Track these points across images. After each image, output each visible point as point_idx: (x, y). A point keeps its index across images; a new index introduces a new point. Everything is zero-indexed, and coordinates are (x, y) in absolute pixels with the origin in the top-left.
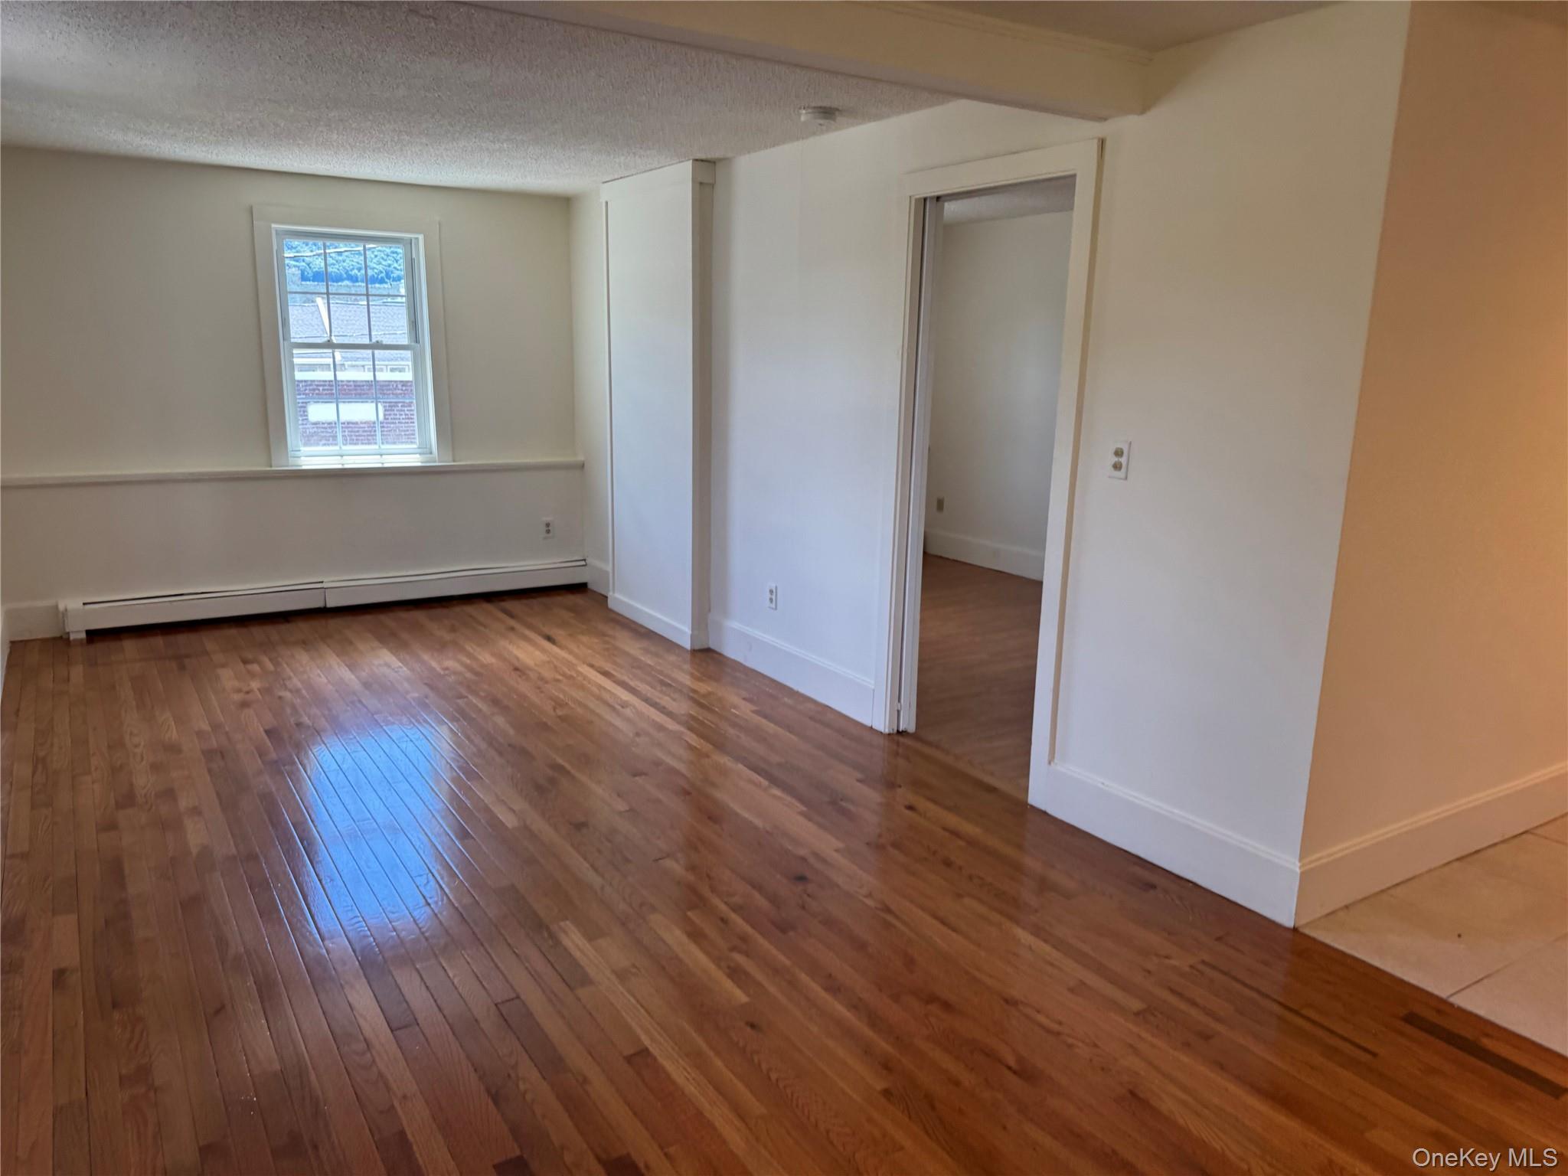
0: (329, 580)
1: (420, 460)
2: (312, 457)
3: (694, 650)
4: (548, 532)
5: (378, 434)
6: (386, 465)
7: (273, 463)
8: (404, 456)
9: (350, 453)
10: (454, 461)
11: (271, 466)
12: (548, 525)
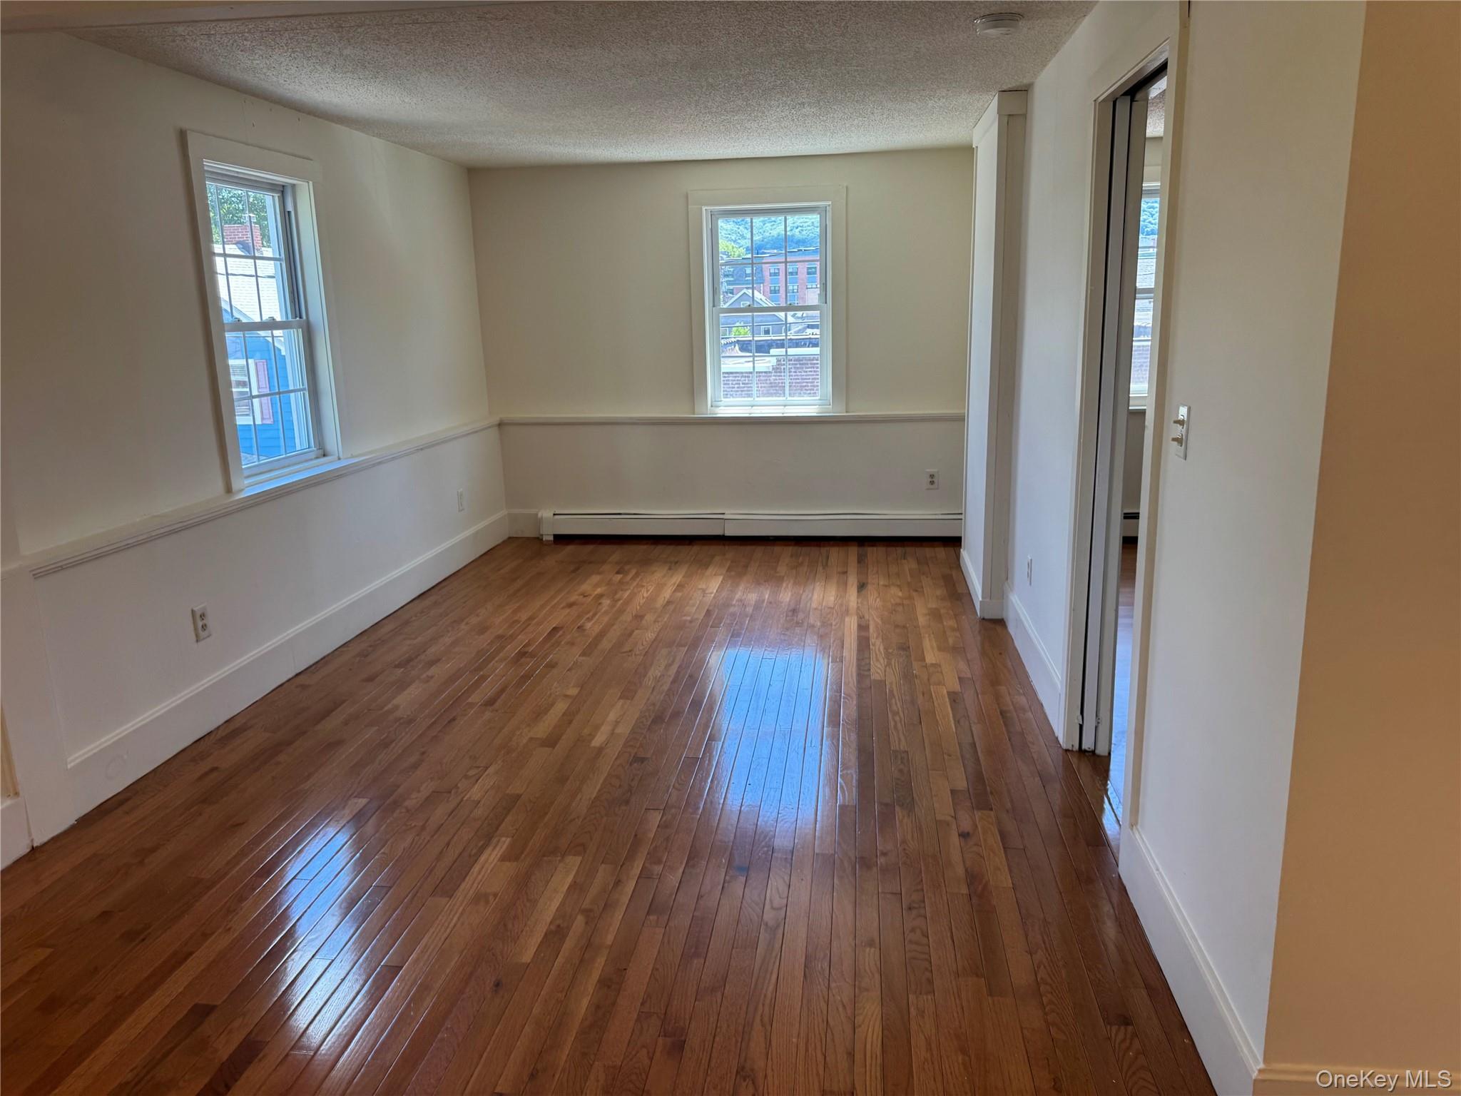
0: (730, 513)
1: (817, 411)
2: (729, 406)
3: (984, 619)
4: (932, 483)
5: (787, 388)
6: (785, 415)
7: (697, 410)
8: (805, 406)
9: (763, 403)
10: (847, 412)
11: (694, 414)
12: (932, 476)
